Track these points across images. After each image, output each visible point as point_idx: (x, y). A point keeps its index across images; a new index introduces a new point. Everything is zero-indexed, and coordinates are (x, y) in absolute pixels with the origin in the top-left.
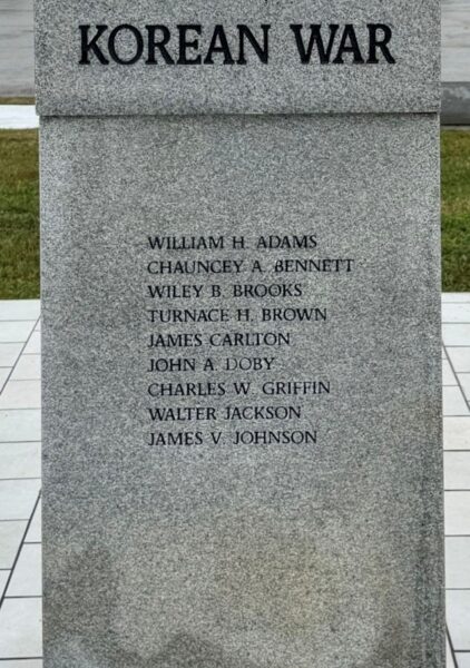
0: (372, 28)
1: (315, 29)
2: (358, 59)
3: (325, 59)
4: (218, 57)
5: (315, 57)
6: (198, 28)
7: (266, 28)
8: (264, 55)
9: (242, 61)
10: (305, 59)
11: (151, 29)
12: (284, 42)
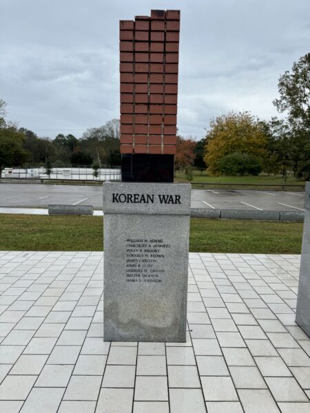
0: (176, 196)
1: (164, 196)
2: (173, 203)
3: (166, 202)
4: (142, 201)
5: (163, 202)
6: (138, 195)
7: (153, 195)
8: (152, 201)
9: (148, 202)
10: (161, 202)
11: (128, 195)
12: (157, 199)
